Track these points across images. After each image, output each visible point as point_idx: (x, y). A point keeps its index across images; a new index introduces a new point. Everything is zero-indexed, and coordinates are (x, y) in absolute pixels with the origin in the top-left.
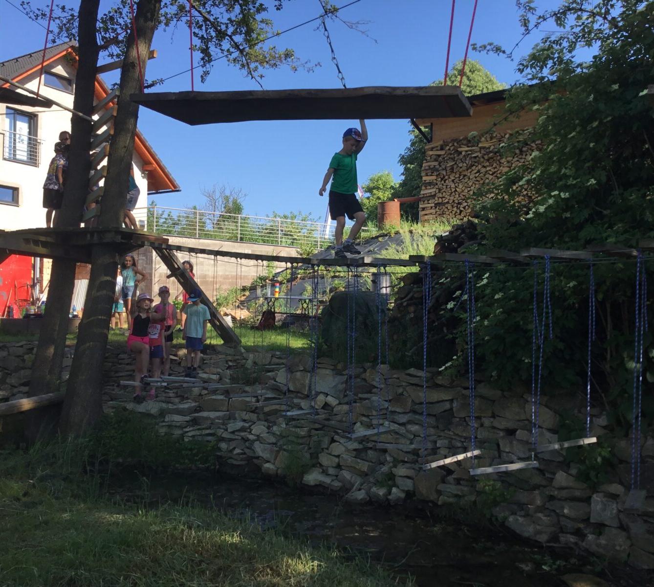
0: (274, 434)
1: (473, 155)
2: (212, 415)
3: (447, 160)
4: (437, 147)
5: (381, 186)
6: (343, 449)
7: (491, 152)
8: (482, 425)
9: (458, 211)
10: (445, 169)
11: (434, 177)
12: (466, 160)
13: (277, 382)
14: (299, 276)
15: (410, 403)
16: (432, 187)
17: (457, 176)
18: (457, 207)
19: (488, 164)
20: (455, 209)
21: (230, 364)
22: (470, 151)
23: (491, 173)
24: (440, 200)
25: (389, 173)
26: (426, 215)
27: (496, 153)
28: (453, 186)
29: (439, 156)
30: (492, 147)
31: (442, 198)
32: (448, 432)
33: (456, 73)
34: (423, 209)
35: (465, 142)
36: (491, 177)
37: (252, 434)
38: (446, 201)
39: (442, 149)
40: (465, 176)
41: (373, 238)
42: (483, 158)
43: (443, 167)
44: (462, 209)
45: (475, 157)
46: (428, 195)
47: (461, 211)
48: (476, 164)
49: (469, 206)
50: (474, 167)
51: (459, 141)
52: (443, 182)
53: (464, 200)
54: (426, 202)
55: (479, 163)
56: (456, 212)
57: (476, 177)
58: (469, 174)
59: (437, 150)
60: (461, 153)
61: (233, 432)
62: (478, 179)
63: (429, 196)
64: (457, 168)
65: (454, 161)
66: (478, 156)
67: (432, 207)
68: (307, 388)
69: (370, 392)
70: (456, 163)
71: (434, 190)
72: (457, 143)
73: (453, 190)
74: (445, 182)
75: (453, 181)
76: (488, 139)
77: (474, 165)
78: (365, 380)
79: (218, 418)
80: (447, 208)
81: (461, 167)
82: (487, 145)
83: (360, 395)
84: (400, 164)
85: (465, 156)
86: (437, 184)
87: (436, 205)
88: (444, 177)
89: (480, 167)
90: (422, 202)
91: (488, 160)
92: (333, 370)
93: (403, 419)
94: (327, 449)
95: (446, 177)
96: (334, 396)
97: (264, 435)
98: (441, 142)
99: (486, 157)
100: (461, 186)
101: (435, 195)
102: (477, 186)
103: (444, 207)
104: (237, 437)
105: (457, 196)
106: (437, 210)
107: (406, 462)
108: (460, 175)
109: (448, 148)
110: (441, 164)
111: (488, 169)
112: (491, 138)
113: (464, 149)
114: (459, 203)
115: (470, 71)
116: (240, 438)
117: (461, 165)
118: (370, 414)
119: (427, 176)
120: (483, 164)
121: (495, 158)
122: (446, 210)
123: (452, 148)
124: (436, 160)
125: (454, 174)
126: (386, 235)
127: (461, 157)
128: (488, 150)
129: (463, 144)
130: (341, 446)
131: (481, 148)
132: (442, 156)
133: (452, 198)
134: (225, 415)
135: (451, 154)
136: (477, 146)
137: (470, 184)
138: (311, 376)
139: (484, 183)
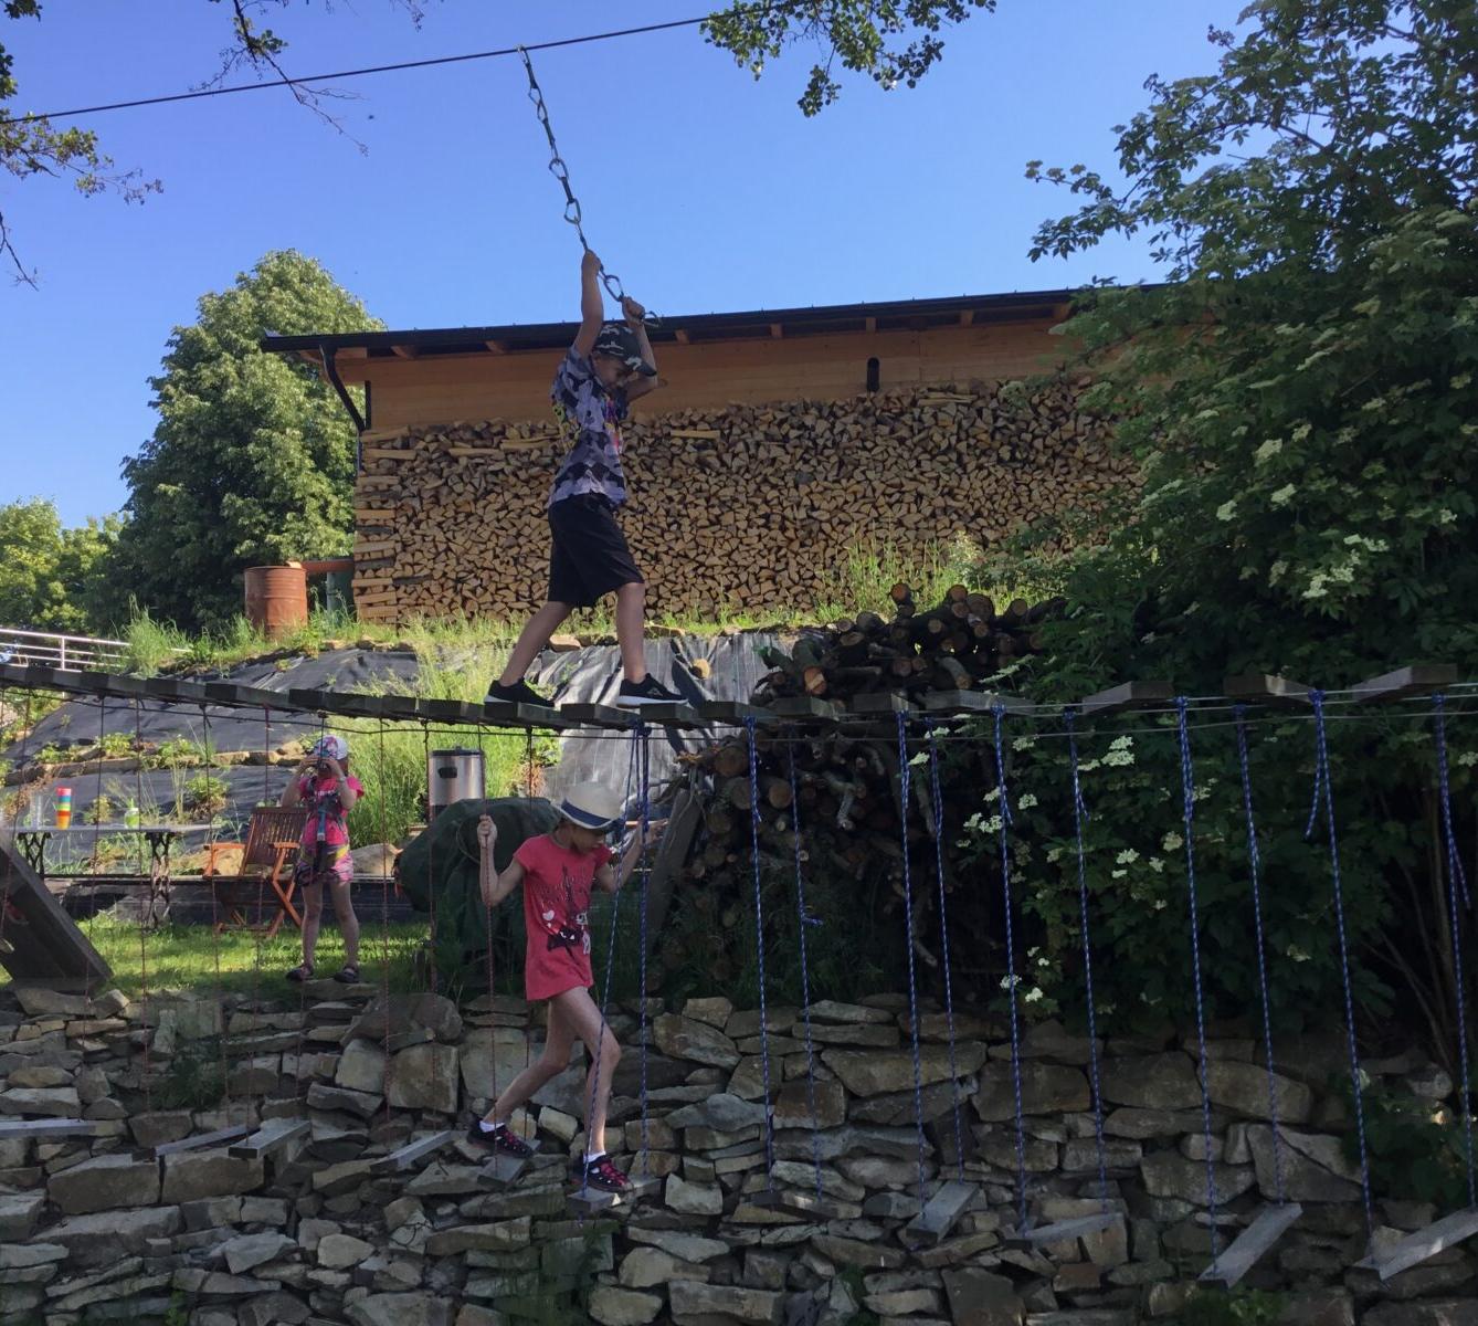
0: (405, 1255)
1: (491, 468)
2: (123, 1223)
3: (422, 473)
4: (393, 440)
5: (28, 537)
6: (668, 1263)
7: (533, 464)
8: (1071, 1134)
9: (459, 599)
10: (419, 495)
11: (391, 514)
12: (472, 476)
13: (340, 1086)
14: (49, 767)
15: (841, 1102)
16: (384, 536)
17: (450, 513)
18: (455, 588)
19: (526, 490)
20: (450, 594)
21: (89, 1046)
22: (481, 457)
23: (535, 512)
24: (408, 568)
25: (47, 505)
26: (371, 605)
27: (545, 467)
28: (440, 537)
29: (399, 462)
30: (536, 454)
31: (412, 565)
32: (976, 1167)
33: (270, 279)
34: (363, 590)
35: (468, 435)
36: (535, 522)
37: (325, 1268)
38: (426, 572)
39: (406, 446)
40: (469, 515)
41: (252, 662)
42: (516, 476)
43: (414, 490)
44: (469, 594)
45: (495, 473)
46: (373, 556)
47: (465, 600)
48: (498, 489)
49: (486, 590)
50: (493, 496)
51: (451, 433)
52: (412, 526)
53: (471, 572)
54: (369, 573)
55: (505, 487)
56: (453, 601)
57: (498, 520)
58: (480, 512)
59: (394, 448)
60: (455, 460)
61: (249, 1273)
62: (505, 524)
63: (378, 559)
64: (449, 494)
65: (441, 477)
66: (502, 471)
67: (386, 587)
68: (453, 1095)
69: (681, 1082)
70: (446, 483)
71: (391, 544)
72: (447, 436)
73: (442, 547)
74: (418, 528)
75: (439, 525)
76: (526, 434)
77: (492, 491)
78: (653, 1048)
79: (151, 1230)
80: (428, 590)
81: (459, 495)
82: (523, 448)
83: (650, 1095)
84: (126, 481)
85: (467, 467)
86: (396, 531)
87: (398, 582)
88: (415, 515)
89: (508, 496)
90: (358, 574)
91: (527, 482)
92: (524, 1029)
93: (832, 1147)
94: (615, 1272)
95: (422, 516)
96: (559, 1106)
97: (371, 1264)
98: (404, 431)
99: (523, 475)
100: (460, 539)
101: (393, 558)
102: (502, 541)
103: (419, 588)
104: (265, 1286)
105: (453, 562)
106: (401, 593)
107: (885, 1270)
108: (457, 513)
109: (421, 445)
110: (407, 483)
111: (528, 501)
112: (532, 432)
113: (462, 451)
114: (458, 580)
115: (302, 280)
116: (277, 1286)
117: (459, 488)
118: (708, 1146)
119: (370, 508)
120: (514, 490)
121: (543, 479)
122: (425, 595)
123: (432, 447)
124: (391, 472)
125: (442, 510)
126: (294, 654)
127: (458, 469)
128: (525, 459)
129: (461, 440)
130: (658, 1256)
131: (507, 453)
132: (408, 464)
133: (440, 567)
134: (170, 1217)
135: (431, 461)
136: (498, 447)
137: (485, 535)
138: (460, 1056)
139: (519, 535)
